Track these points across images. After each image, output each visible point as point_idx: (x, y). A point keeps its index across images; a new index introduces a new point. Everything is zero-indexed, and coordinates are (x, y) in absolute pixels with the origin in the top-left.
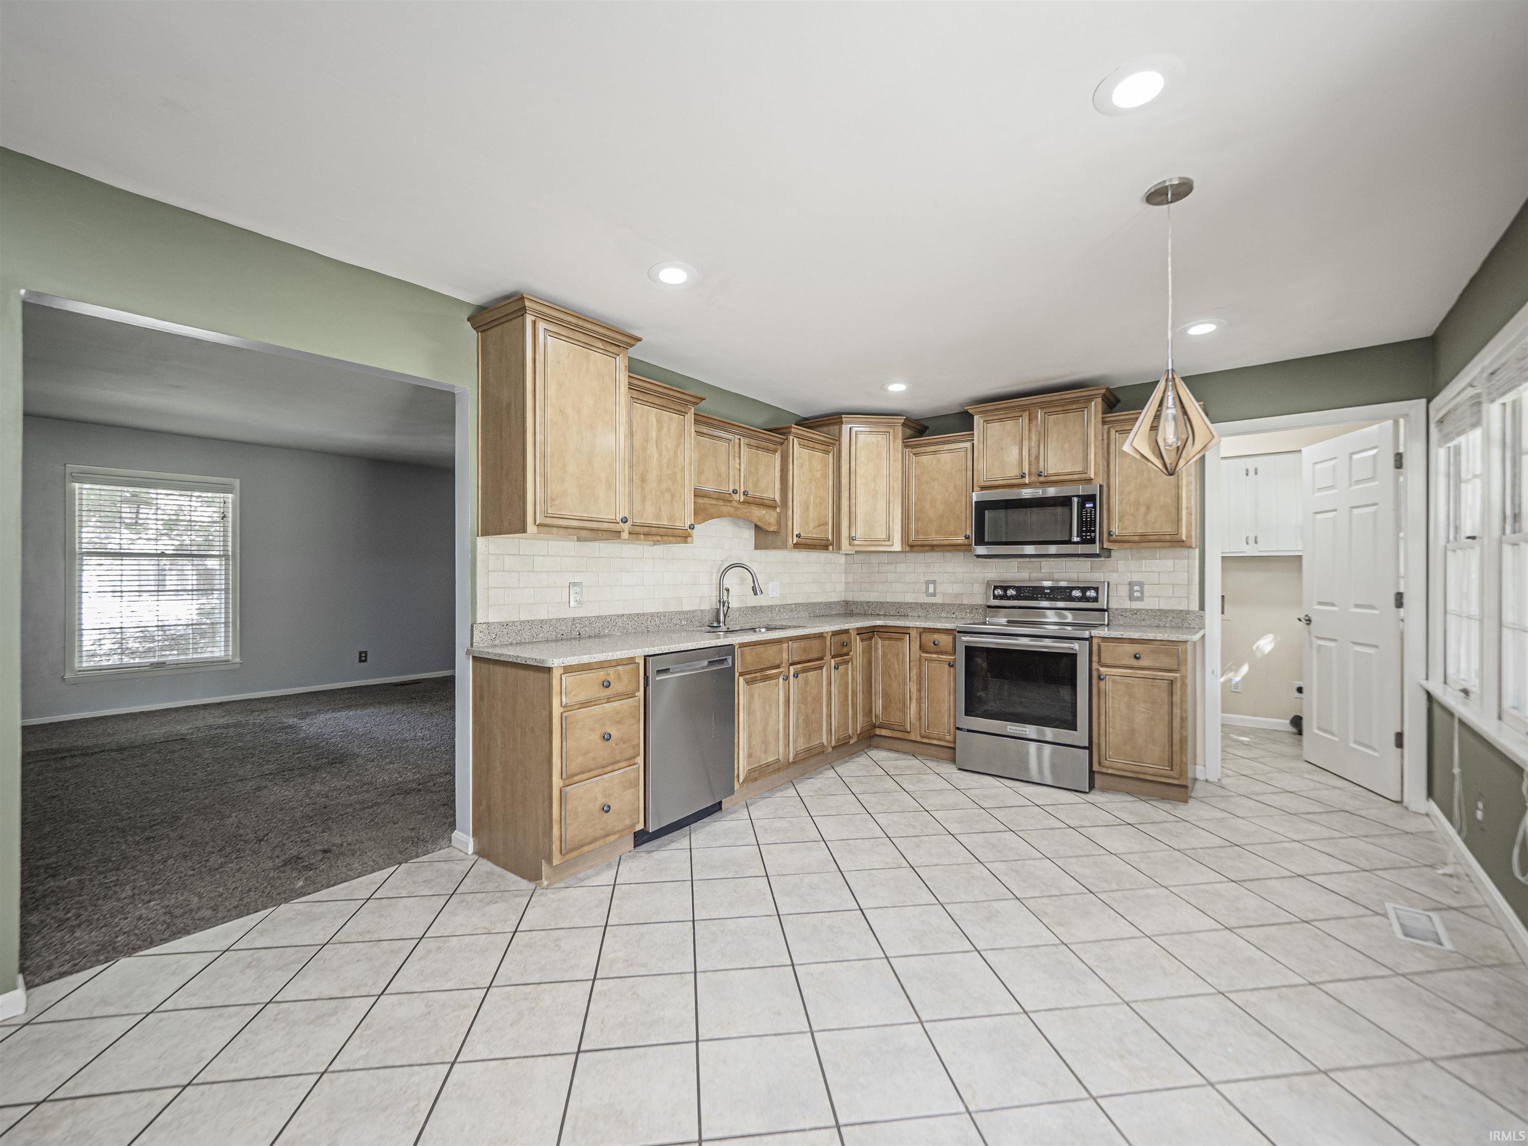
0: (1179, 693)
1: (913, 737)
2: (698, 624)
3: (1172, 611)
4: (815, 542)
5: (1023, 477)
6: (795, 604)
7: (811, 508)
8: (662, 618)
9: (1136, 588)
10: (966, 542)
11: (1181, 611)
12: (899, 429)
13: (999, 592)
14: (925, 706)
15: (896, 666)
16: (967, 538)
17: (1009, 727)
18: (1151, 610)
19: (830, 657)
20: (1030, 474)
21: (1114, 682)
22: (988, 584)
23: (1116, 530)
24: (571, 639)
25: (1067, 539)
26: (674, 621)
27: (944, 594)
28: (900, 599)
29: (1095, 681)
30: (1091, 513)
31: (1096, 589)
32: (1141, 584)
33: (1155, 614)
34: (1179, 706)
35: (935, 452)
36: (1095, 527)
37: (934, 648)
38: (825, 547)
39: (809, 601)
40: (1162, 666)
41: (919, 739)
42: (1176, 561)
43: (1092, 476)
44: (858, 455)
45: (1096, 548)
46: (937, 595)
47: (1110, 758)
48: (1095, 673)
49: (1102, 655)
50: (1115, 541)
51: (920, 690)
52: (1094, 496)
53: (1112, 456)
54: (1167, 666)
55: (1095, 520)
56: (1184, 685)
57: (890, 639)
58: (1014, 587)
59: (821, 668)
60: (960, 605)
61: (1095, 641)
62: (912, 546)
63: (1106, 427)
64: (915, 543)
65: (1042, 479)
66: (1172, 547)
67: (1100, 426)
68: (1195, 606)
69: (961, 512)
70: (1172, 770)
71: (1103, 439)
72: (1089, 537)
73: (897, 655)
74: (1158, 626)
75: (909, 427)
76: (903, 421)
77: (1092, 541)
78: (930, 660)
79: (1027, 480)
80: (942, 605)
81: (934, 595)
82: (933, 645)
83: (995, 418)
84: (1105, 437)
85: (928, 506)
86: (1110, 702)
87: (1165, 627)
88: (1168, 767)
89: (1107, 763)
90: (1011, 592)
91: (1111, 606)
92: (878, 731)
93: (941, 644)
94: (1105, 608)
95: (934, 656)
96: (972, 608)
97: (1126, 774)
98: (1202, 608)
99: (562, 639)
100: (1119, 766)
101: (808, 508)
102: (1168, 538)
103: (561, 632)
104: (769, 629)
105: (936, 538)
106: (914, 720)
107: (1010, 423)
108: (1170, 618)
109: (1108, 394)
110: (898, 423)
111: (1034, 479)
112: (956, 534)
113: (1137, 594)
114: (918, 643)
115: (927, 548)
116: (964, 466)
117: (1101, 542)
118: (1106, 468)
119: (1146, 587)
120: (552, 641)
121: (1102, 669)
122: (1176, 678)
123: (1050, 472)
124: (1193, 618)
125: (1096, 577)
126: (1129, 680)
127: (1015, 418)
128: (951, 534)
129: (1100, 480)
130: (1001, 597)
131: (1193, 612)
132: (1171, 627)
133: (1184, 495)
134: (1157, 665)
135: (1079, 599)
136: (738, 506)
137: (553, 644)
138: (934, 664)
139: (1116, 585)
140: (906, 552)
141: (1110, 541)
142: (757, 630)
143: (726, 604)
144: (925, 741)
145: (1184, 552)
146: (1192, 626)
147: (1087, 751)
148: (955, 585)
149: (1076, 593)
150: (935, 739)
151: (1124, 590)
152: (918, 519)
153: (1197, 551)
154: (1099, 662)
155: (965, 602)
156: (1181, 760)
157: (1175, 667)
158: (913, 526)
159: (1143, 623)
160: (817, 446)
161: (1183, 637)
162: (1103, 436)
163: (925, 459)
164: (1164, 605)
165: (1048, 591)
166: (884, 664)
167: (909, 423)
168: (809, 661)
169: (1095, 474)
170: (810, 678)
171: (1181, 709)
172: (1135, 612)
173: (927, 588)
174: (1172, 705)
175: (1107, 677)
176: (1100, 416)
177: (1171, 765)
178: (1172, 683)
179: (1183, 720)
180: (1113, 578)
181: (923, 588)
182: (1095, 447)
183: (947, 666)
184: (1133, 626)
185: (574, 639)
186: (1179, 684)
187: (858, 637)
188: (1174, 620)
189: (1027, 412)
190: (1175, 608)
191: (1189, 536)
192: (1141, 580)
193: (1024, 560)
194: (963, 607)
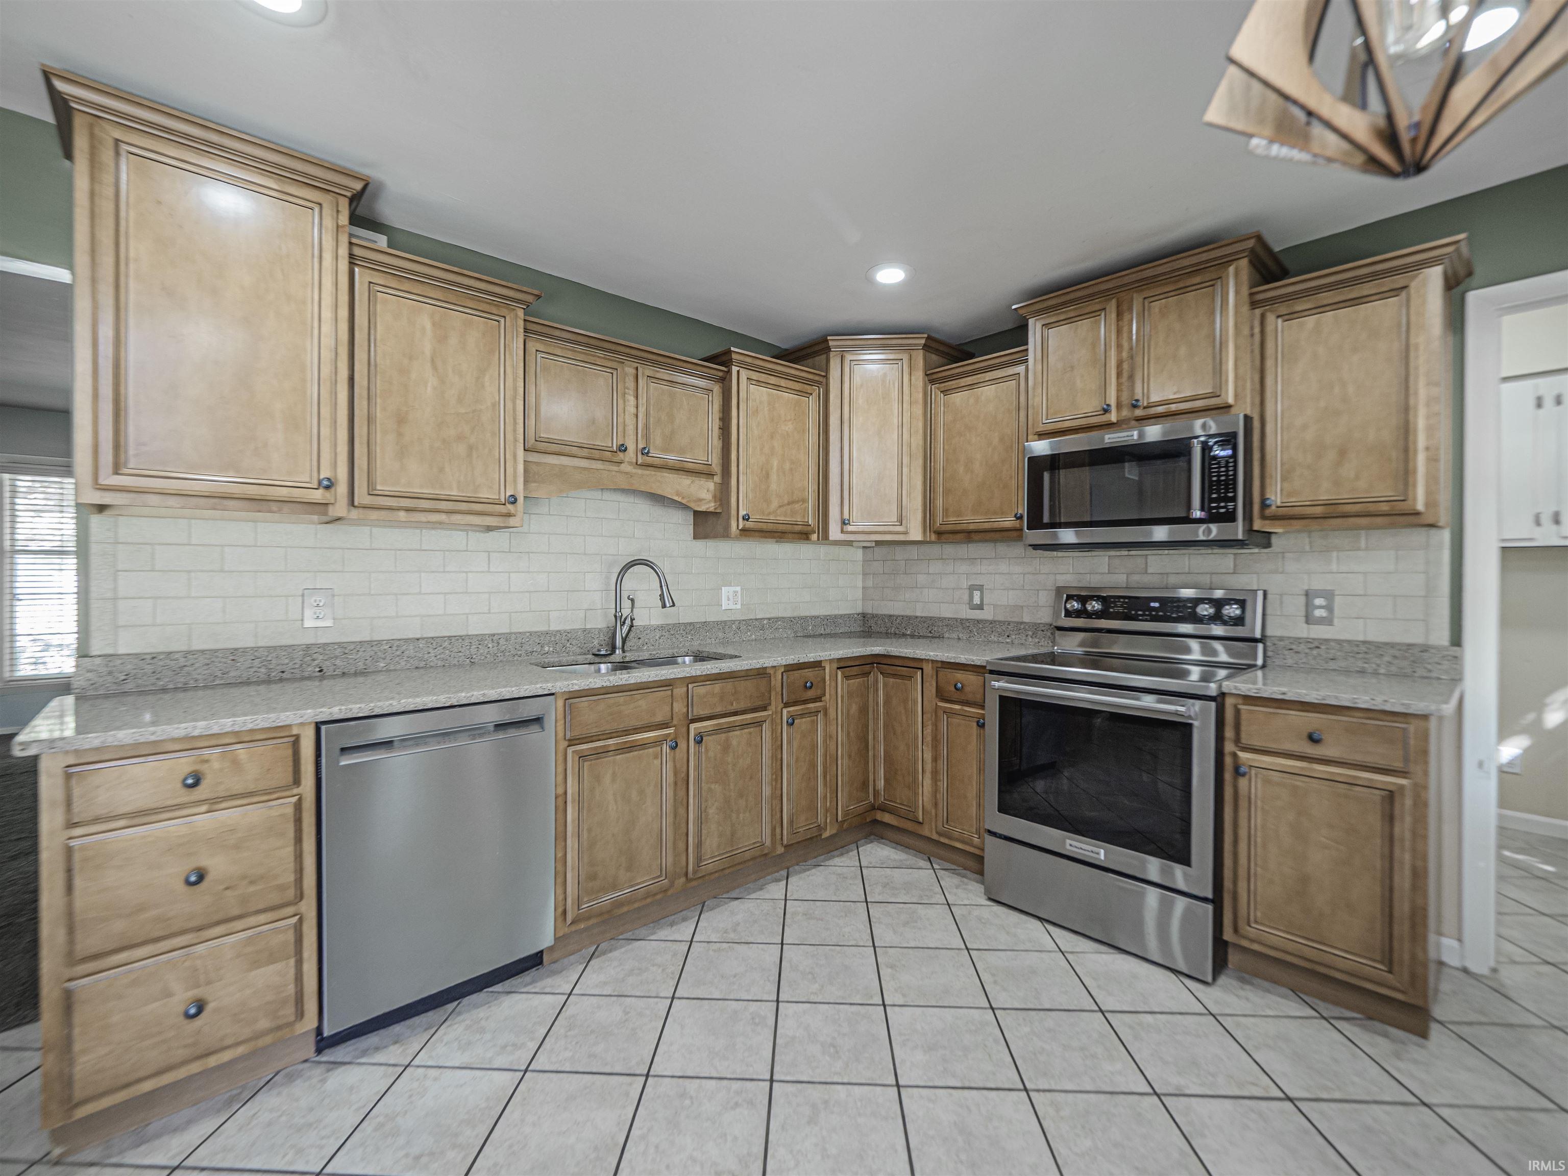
0: (1408, 819)
1: (926, 832)
2: (578, 651)
3: (1392, 645)
4: (781, 528)
5: (1106, 411)
6: (769, 619)
7: (774, 477)
8: (502, 642)
9: (1319, 601)
10: (1017, 524)
11: (1410, 646)
12: (919, 356)
13: (1076, 605)
14: (943, 785)
15: (904, 718)
16: (1020, 518)
17: (1068, 842)
18: (1349, 642)
19: (782, 705)
20: (1119, 406)
21: (1267, 781)
22: (1059, 590)
23: (1276, 497)
24: (303, 679)
25: (1183, 514)
26: (526, 647)
27: (995, 606)
28: (934, 611)
29: (1228, 776)
30: (1227, 466)
31: (1242, 603)
32: (1329, 595)
33: (1356, 649)
34: (1407, 844)
35: (971, 386)
36: (1235, 490)
37: (956, 696)
38: (804, 535)
39: (796, 614)
40: (1370, 760)
41: (935, 837)
42: (1400, 552)
43: (1231, 400)
44: (854, 395)
45: (1238, 530)
46: (985, 607)
47: (1256, 922)
48: (1228, 760)
49: (1243, 728)
50: (1275, 518)
51: (935, 759)
52: (1234, 435)
53: (1269, 363)
54: (1382, 763)
55: (1235, 480)
56: (1420, 804)
57: (894, 676)
58: (1099, 598)
59: (759, 724)
60: (1018, 623)
61: (1229, 701)
62: (939, 533)
63: (1258, 312)
64: (944, 528)
65: (1139, 412)
66: (1392, 526)
67: (1245, 309)
68: (1441, 636)
69: (1011, 477)
70: (1390, 972)
71: (1252, 335)
72: (1222, 510)
73: (905, 701)
74: (1362, 672)
75: (937, 352)
76: (923, 341)
77: (1230, 517)
78: (950, 713)
79: (1113, 417)
80: (991, 622)
81: (980, 607)
82: (953, 689)
83: (1062, 317)
84: (1257, 330)
85: (961, 470)
86: (1258, 819)
87: (1376, 673)
88: (1382, 962)
89: (1250, 931)
90: (1094, 606)
91: (1269, 632)
92: (880, 816)
93: (967, 689)
94: (1258, 635)
95: (957, 707)
96: (1036, 629)
97: (1289, 958)
98: (1457, 639)
99: (281, 680)
100: (1274, 941)
101: (768, 476)
102: (1385, 507)
103: (280, 668)
104: (699, 657)
105: (972, 519)
106: (928, 806)
107: (1084, 325)
108: (1387, 659)
109: (1259, 250)
110: (915, 345)
111: (1125, 413)
112: (1003, 513)
113: (1319, 613)
114: (934, 684)
115: (959, 536)
116: (1015, 403)
117: (1248, 518)
118: (1258, 386)
119: (1338, 600)
120: (258, 683)
121: (1242, 755)
122: (1402, 787)
123: (1154, 398)
124: (1436, 660)
125: (1245, 581)
126: (1299, 782)
127: (1094, 314)
128: (995, 513)
129: (1247, 407)
130: (1078, 614)
131: (1438, 648)
132: (1388, 675)
133: (1421, 423)
134: (1358, 758)
135: (1210, 620)
136: (634, 471)
137: (262, 688)
138: (956, 720)
139: (1281, 595)
140: (930, 542)
141: (1263, 517)
142: (680, 660)
143: (628, 622)
144: (943, 840)
145: (1417, 537)
146: (1434, 675)
147: (1210, 907)
148: (1011, 592)
149: (1205, 610)
150: (957, 840)
151: (1294, 605)
152: (947, 492)
153: (1446, 536)
154: (1237, 740)
155: (1026, 619)
156: (1413, 957)
157: (1398, 765)
158: (939, 502)
159: (1332, 665)
160: (783, 383)
161: (1418, 706)
162: (1252, 328)
163: (957, 398)
164: (1375, 634)
165: (1157, 605)
166: (887, 714)
167: (934, 345)
168: (735, 714)
169: (1236, 396)
170: (734, 742)
171: (1414, 850)
172: (1316, 644)
173: (971, 597)
174: (1391, 839)
175: (1253, 772)
176: (1245, 291)
177: (1389, 960)
178: (1390, 797)
179: (1419, 875)
180: (1274, 583)
181: (966, 597)
182: (1237, 348)
183: (975, 724)
184: (1312, 670)
185: (309, 678)
186: (1408, 802)
187: (839, 673)
188: (1396, 662)
189: (1114, 302)
190: (1398, 639)
191: (1431, 503)
192: (1329, 588)
193: (1118, 553)
194: (1022, 627)
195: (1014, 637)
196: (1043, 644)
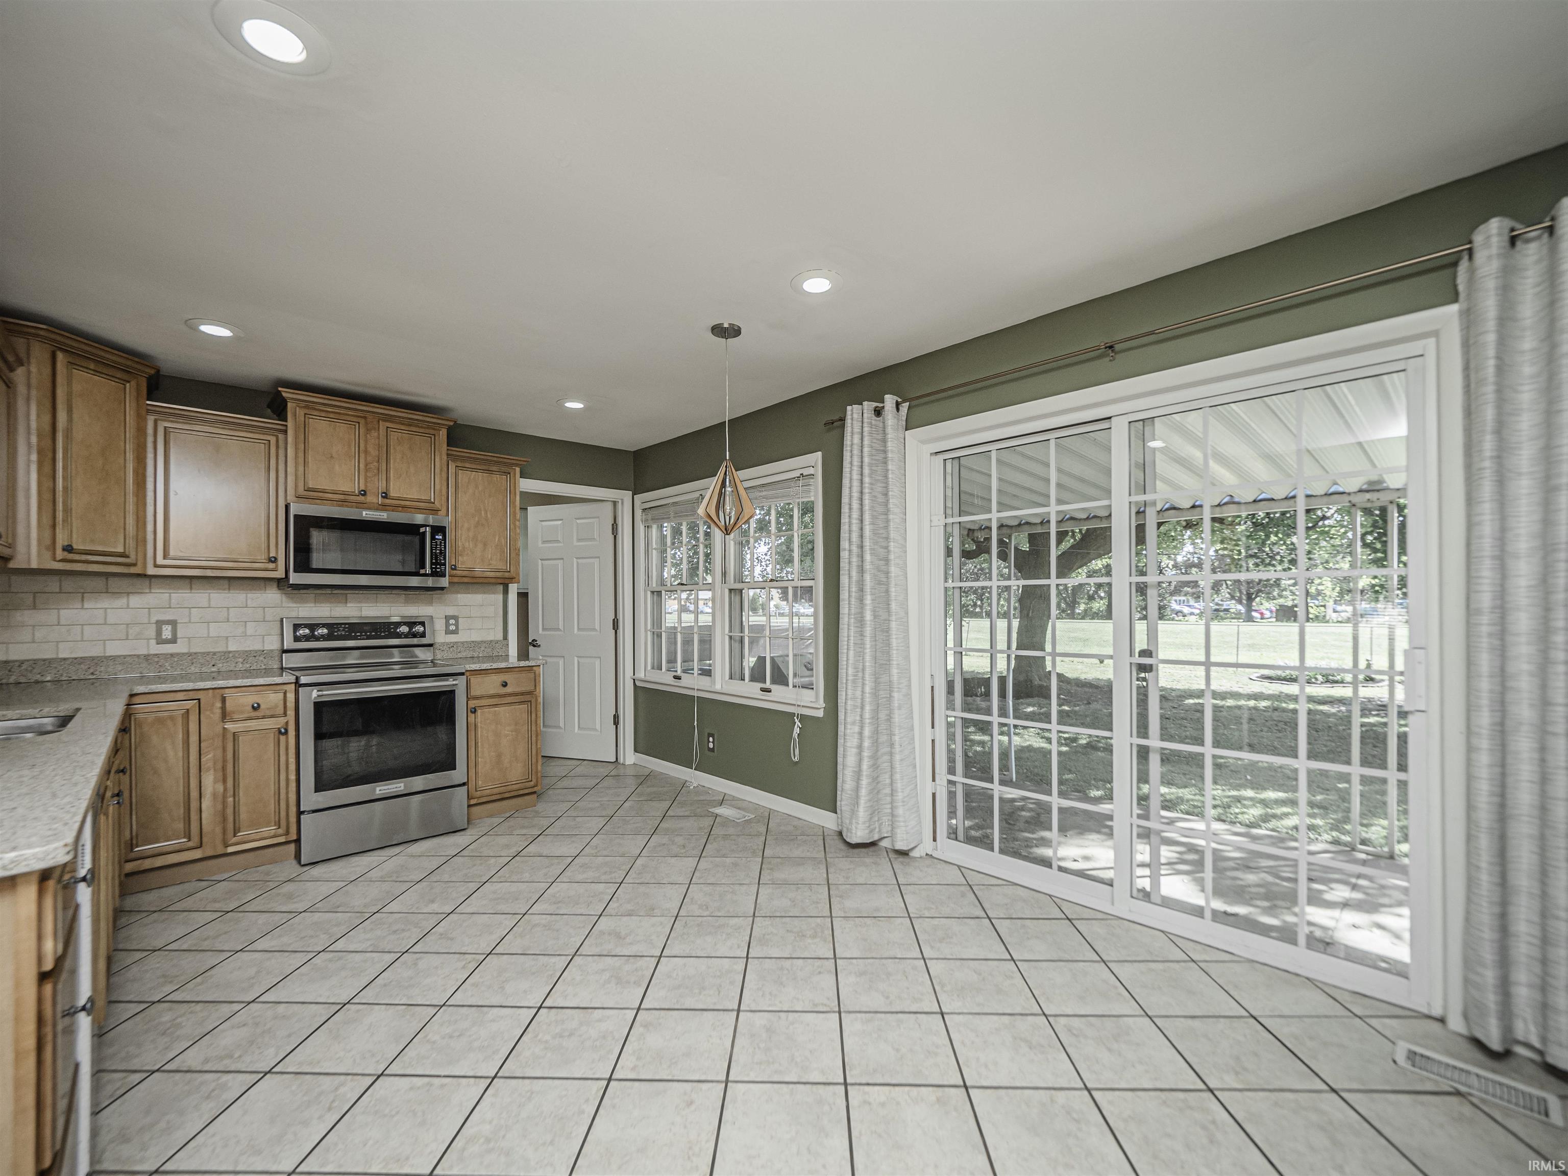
1: (207, 853)
3: (483, 642)
5: (361, 494)
9: (454, 621)
10: (270, 566)
11: (490, 641)
12: (144, 383)
13: (303, 631)
16: (272, 561)
17: (378, 789)
18: (465, 642)
20: (370, 493)
21: (483, 712)
22: (289, 622)
23: (457, 564)
25: (415, 570)
27: (192, 639)
30: (440, 545)
31: (423, 624)
32: (456, 618)
33: (469, 646)
34: (535, 722)
36: (445, 559)
41: (221, 851)
42: (485, 595)
43: (440, 507)
46: (179, 641)
47: (480, 787)
49: (472, 688)
50: (455, 576)
51: (222, 780)
52: (445, 528)
53: (452, 490)
55: (445, 553)
57: (157, 712)
58: (324, 625)
65: (383, 501)
68: (500, 636)
69: (260, 525)
70: (531, 780)
72: (438, 570)
74: (472, 657)
76: (153, 372)
77: (440, 574)
78: (243, 732)
79: (365, 499)
80: (189, 654)
81: (173, 641)
83: (323, 414)
86: (480, 733)
87: (478, 657)
88: (528, 778)
89: (477, 794)
90: (322, 631)
91: (435, 641)
92: (131, 868)
93: (263, 707)
94: (432, 643)
95: (251, 724)
96: (255, 655)
97: (493, 798)
98: (506, 637)
100: (488, 792)
102: (501, 574)
106: (210, 827)
108: (481, 649)
110: (143, 372)
111: (374, 499)
112: (251, 555)
113: (452, 628)
114: (218, 711)
119: (461, 620)
121: (472, 702)
123: (393, 494)
124: (500, 647)
125: (420, 612)
127: (350, 423)
128: (241, 554)
130: (307, 638)
131: (499, 641)
132: (483, 657)
134: (519, 689)
135: (406, 636)
138: (249, 737)
139: (437, 619)
144: (232, 849)
146: (499, 655)
149: (403, 629)
150: (253, 841)
151: (440, 625)
153: (501, 587)
155: (232, 647)
157: (533, 689)
159: (460, 655)
164: (476, 637)
165: (369, 628)
169: (442, 505)
172: (452, 645)
173: (159, 632)
174: (530, 722)
175: (477, 709)
176: (445, 447)
177: (531, 776)
178: (530, 703)
181: (151, 632)
182: (442, 478)
183: (273, 734)
188: (485, 650)
189: (365, 420)
192: (456, 614)
193: (324, 592)
194: (231, 655)
195: (221, 665)
196: (255, 668)
